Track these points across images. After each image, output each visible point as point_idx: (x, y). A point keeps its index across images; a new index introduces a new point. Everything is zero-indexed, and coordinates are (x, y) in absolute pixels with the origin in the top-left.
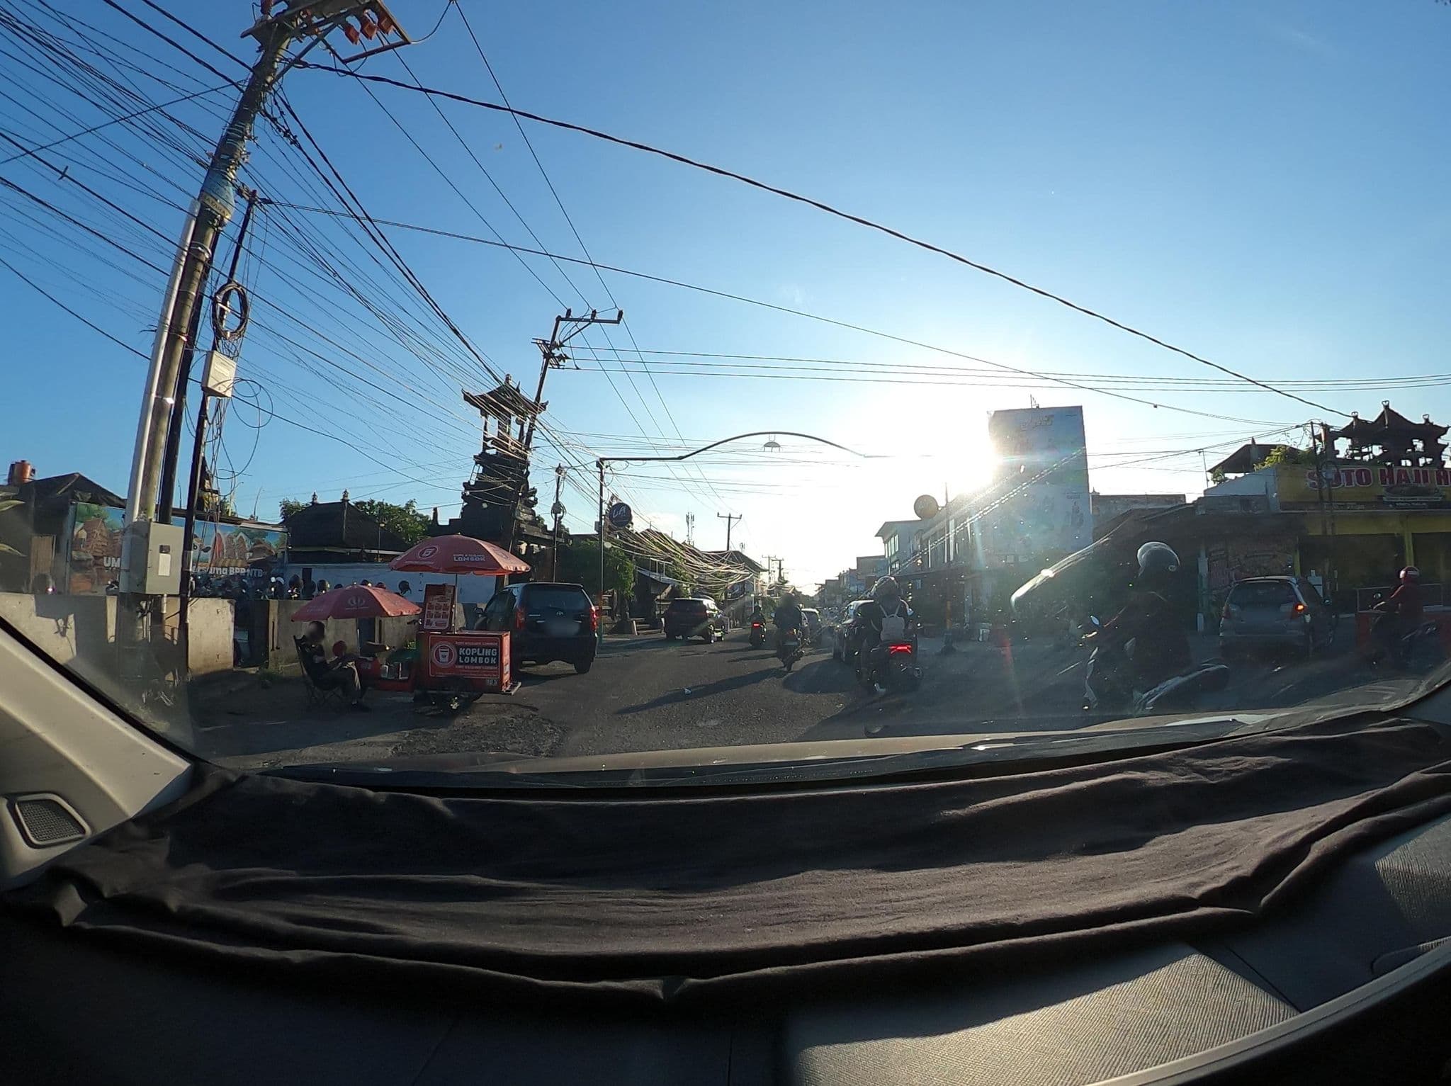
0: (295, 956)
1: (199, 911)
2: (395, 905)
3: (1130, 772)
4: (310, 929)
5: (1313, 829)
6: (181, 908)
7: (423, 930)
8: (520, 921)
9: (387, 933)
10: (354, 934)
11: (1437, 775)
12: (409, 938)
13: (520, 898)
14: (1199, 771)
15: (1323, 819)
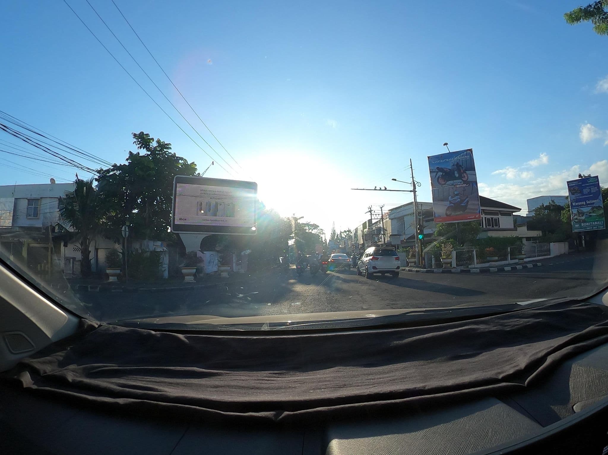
0: (121, 401)
1: (81, 382)
2: (162, 379)
3: (472, 325)
4: (127, 389)
5: (549, 350)
6: (73, 380)
7: (175, 390)
8: (216, 387)
9: (160, 392)
10: (146, 392)
11: (601, 327)
12: (168, 394)
13: (215, 377)
14: (501, 325)
15: (553, 346)
